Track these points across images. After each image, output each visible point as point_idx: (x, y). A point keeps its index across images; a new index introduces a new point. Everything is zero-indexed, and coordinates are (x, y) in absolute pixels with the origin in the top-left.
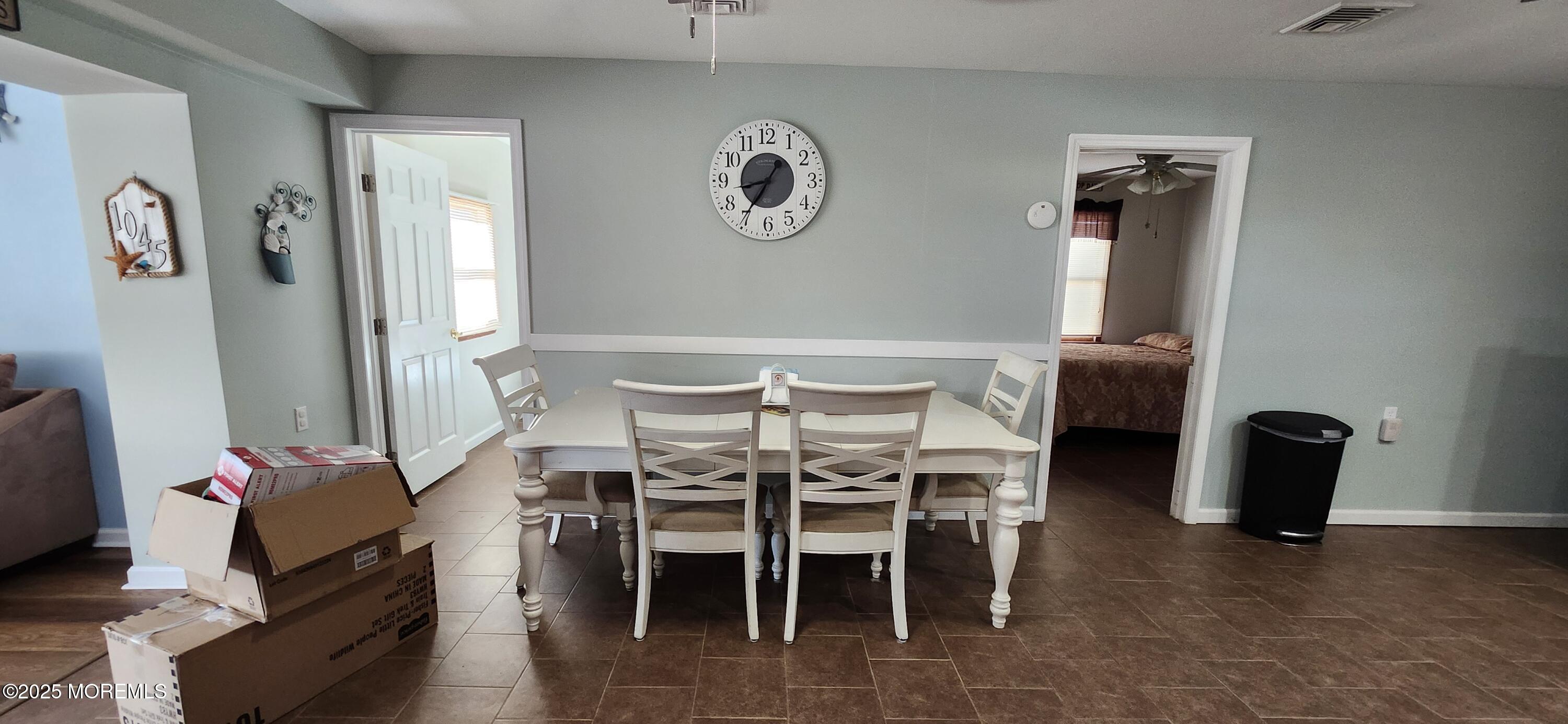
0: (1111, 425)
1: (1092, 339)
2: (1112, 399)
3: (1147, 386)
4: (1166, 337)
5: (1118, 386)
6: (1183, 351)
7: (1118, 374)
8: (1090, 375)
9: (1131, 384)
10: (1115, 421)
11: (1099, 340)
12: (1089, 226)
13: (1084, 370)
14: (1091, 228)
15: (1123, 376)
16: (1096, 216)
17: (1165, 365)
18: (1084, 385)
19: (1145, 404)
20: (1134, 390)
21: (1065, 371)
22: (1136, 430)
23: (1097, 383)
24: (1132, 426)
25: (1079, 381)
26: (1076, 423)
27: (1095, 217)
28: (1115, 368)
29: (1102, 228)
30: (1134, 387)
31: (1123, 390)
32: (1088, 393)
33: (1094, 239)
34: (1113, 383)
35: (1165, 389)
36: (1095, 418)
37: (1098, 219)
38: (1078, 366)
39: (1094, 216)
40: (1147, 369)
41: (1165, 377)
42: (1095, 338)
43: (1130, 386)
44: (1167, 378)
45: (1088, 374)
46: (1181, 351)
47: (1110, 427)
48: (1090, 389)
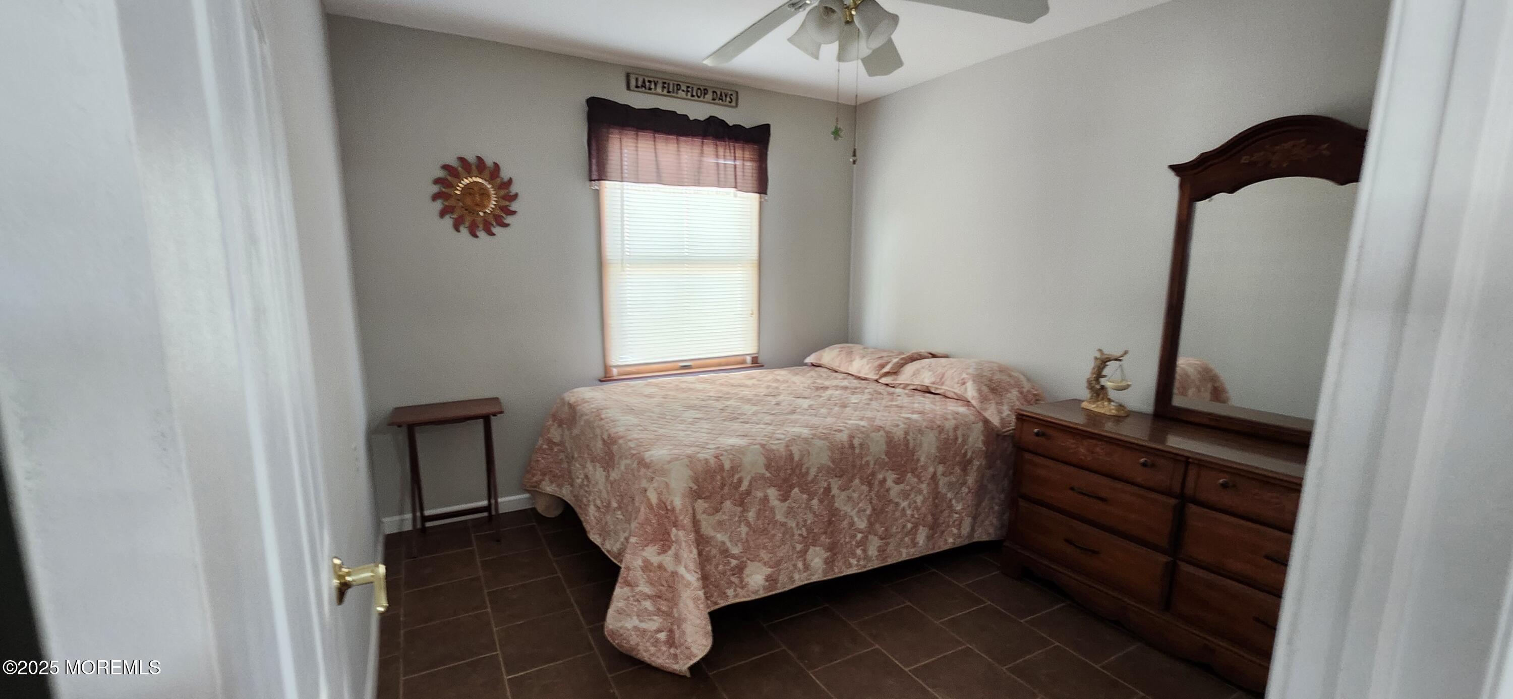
0: (800, 579)
1: (744, 362)
2: (797, 525)
3: (857, 481)
4: (850, 353)
5: (805, 496)
6: (884, 380)
7: (804, 470)
8: (751, 483)
9: (829, 485)
10: (807, 567)
11: (756, 363)
12: (722, 167)
13: (736, 477)
14: (725, 174)
15: (813, 472)
16: (732, 151)
17: (882, 433)
18: (740, 509)
19: (856, 519)
20: (833, 496)
21: (695, 487)
22: (844, 574)
23: (766, 499)
24: (836, 570)
25: (728, 504)
26: (733, 597)
27: (730, 152)
28: (796, 458)
29: (743, 172)
30: (835, 491)
31: (815, 502)
32: (748, 524)
33: (733, 190)
34: (796, 490)
35: (884, 480)
36: (768, 578)
37: (735, 157)
38: (721, 467)
39: (728, 151)
40: (852, 446)
41: (883, 457)
42: (749, 359)
43: (828, 490)
44: (887, 460)
45: (745, 484)
46: (880, 381)
47: (798, 583)
48: (751, 515)
